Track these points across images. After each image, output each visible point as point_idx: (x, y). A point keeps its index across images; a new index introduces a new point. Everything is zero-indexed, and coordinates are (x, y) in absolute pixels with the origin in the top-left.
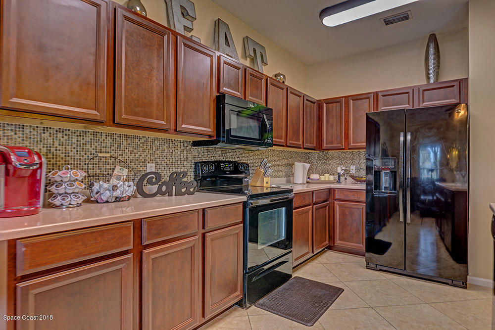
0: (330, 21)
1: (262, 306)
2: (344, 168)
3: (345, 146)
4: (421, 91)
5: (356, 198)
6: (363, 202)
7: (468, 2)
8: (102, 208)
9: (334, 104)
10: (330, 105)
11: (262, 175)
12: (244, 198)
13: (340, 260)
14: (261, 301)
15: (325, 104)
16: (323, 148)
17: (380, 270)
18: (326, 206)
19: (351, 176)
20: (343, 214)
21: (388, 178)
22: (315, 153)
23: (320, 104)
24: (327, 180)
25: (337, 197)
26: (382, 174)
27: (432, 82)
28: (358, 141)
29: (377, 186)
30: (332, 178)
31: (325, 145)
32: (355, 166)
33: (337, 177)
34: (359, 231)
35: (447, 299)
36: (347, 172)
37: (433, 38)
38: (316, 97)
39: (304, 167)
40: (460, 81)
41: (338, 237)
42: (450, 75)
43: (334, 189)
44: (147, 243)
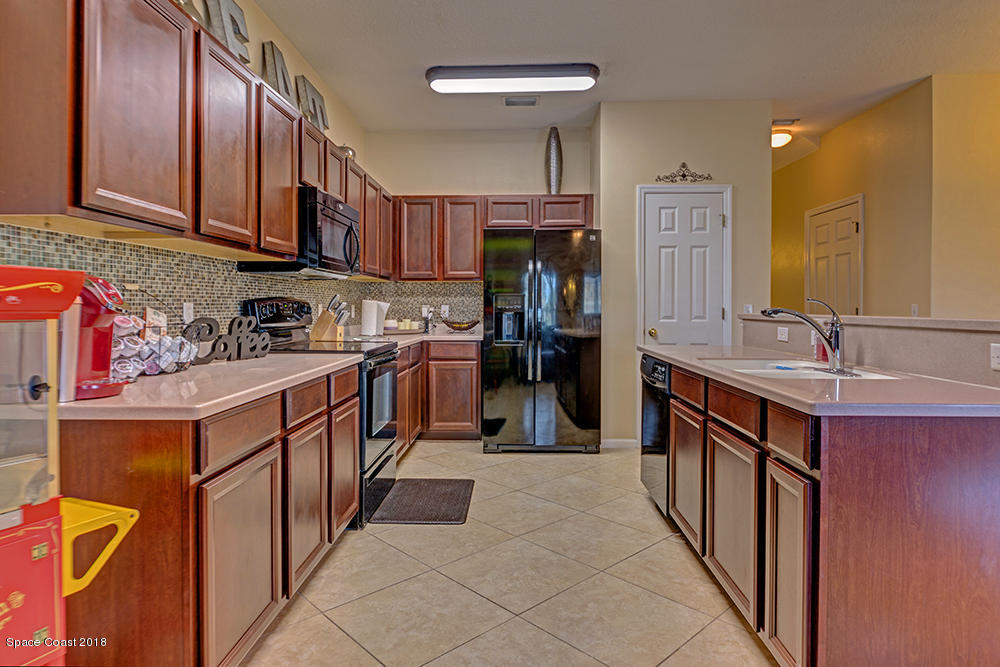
0: (441, 86)
1: (382, 520)
2: (432, 309)
3: (438, 275)
4: (542, 204)
5: (461, 354)
6: (473, 360)
7: (600, 103)
8: (159, 384)
9: (421, 206)
10: (414, 207)
11: (332, 322)
12: (360, 358)
13: (444, 450)
14: (377, 514)
15: (405, 205)
16: (403, 277)
17: (504, 452)
18: (417, 371)
19: (445, 322)
20: (442, 379)
21: (511, 322)
22: (391, 284)
23: (396, 203)
24: (408, 328)
25: (433, 354)
26: (505, 316)
27: (553, 193)
28: (459, 268)
29: (499, 333)
30: (416, 325)
31: (406, 272)
32: (447, 307)
33: (422, 323)
34: (466, 403)
35: (586, 466)
36: (437, 316)
37: (554, 132)
38: (391, 192)
39: (379, 308)
40: (586, 197)
41: (434, 418)
42: (574, 187)
43: (428, 343)
44: (292, 425)
